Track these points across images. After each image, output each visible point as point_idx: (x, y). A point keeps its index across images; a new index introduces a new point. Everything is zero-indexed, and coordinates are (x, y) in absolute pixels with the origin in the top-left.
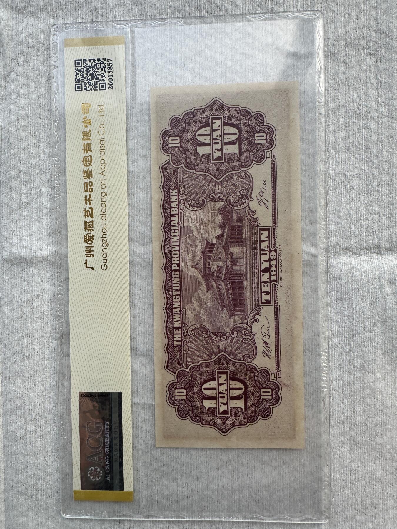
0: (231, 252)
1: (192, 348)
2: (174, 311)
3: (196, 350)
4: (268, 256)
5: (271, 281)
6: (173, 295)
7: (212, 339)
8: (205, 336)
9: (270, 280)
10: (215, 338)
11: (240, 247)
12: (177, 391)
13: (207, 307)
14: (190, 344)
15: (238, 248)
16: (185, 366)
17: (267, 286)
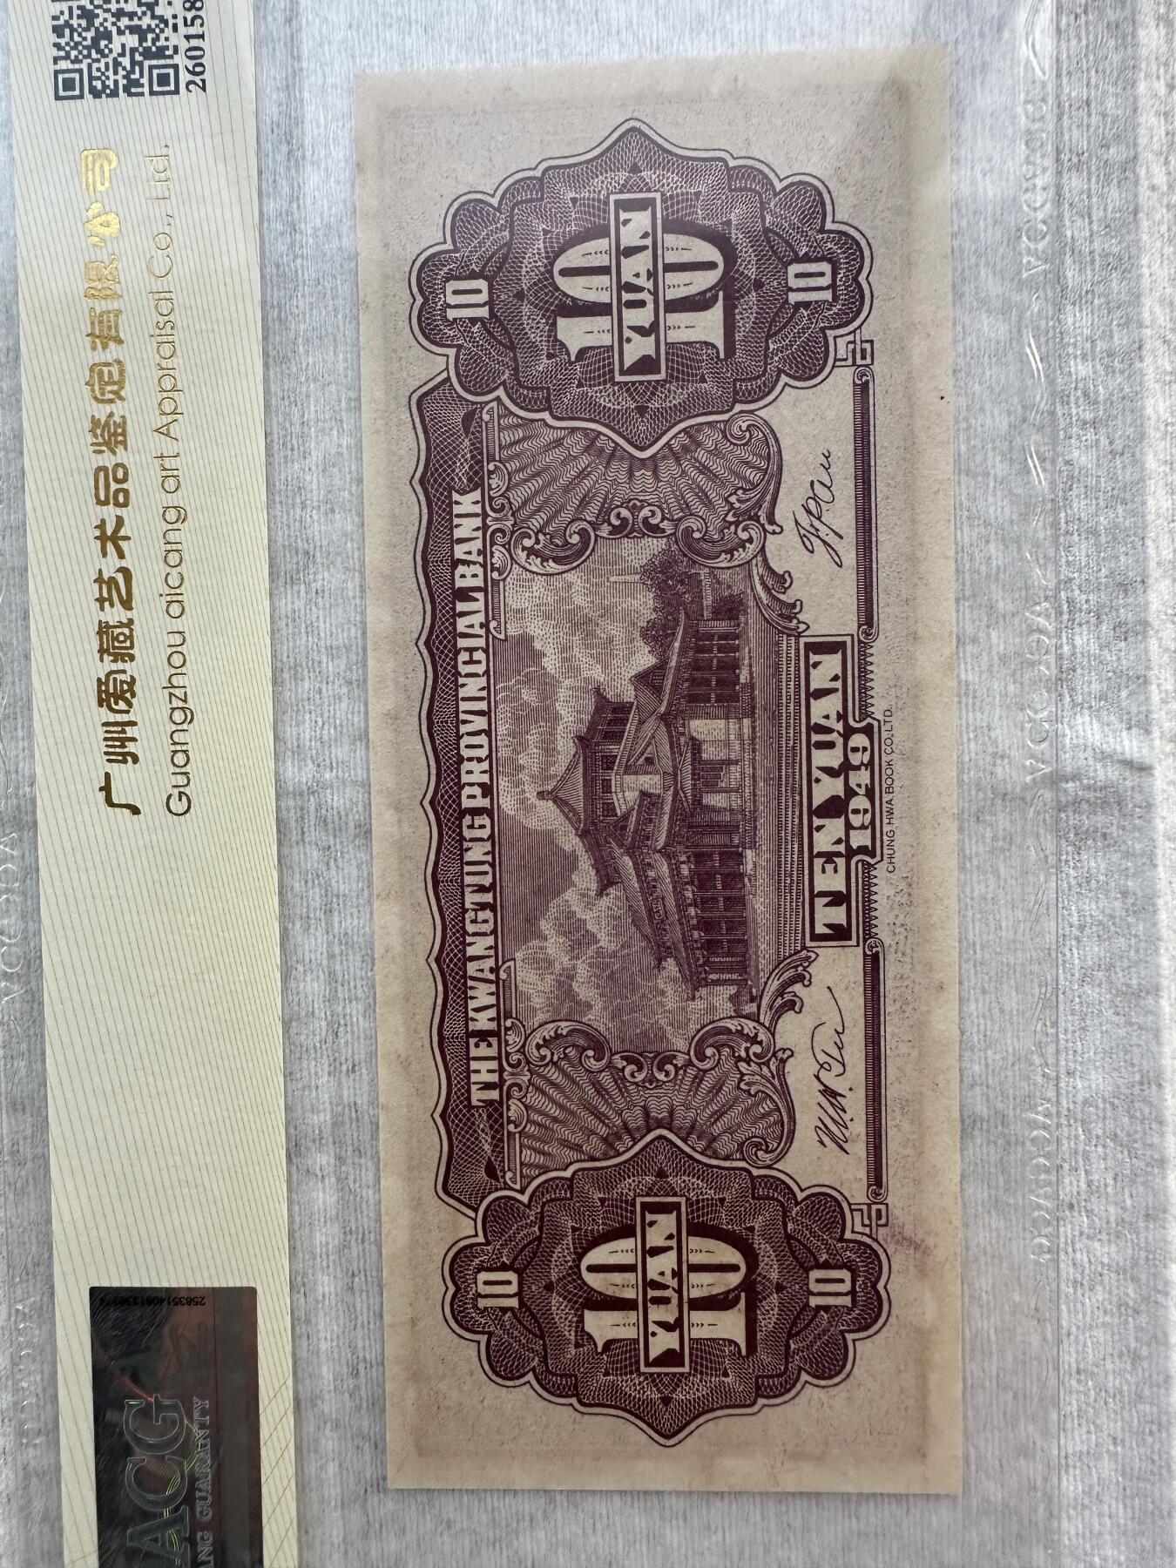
0: (692, 738)
1: (541, 1113)
2: (472, 968)
3: (555, 1120)
4: (838, 752)
5: (850, 853)
6: (468, 905)
7: (619, 1078)
8: (594, 1065)
9: (848, 847)
10: (633, 1075)
11: (727, 718)
12: (483, 1276)
13: (599, 953)
14: (534, 1098)
15: (721, 723)
16: (514, 1181)
17: (836, 871)
